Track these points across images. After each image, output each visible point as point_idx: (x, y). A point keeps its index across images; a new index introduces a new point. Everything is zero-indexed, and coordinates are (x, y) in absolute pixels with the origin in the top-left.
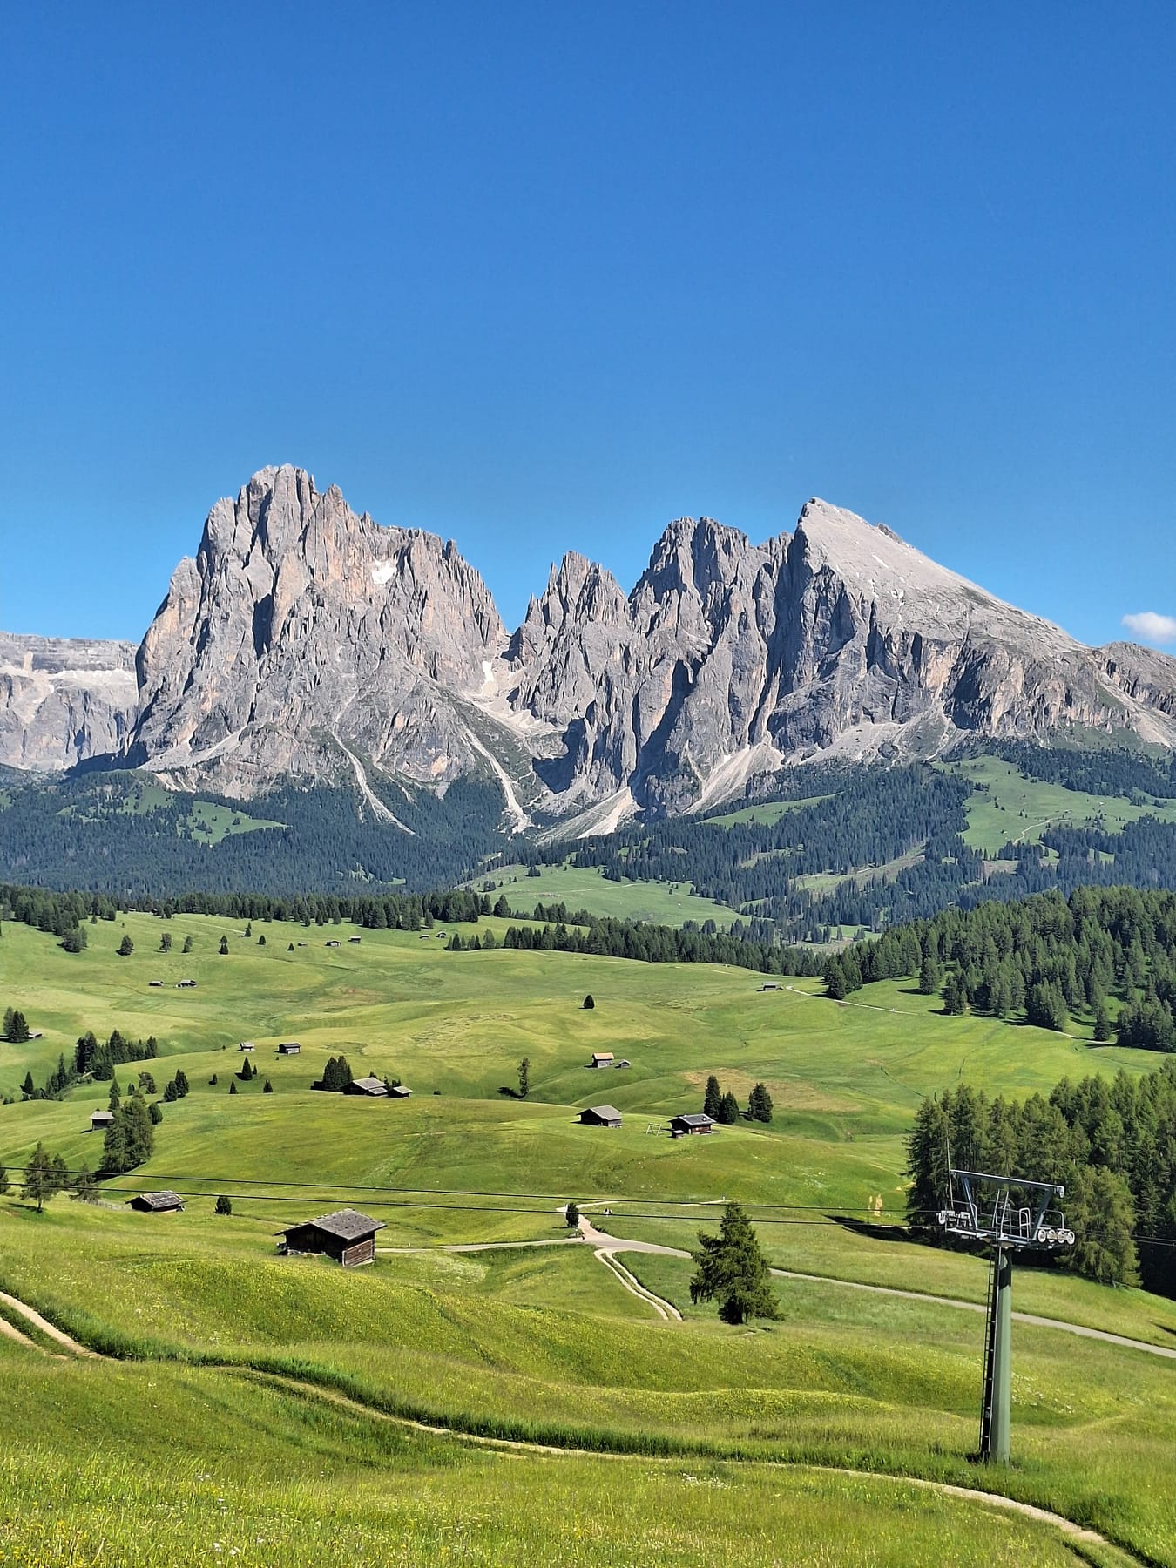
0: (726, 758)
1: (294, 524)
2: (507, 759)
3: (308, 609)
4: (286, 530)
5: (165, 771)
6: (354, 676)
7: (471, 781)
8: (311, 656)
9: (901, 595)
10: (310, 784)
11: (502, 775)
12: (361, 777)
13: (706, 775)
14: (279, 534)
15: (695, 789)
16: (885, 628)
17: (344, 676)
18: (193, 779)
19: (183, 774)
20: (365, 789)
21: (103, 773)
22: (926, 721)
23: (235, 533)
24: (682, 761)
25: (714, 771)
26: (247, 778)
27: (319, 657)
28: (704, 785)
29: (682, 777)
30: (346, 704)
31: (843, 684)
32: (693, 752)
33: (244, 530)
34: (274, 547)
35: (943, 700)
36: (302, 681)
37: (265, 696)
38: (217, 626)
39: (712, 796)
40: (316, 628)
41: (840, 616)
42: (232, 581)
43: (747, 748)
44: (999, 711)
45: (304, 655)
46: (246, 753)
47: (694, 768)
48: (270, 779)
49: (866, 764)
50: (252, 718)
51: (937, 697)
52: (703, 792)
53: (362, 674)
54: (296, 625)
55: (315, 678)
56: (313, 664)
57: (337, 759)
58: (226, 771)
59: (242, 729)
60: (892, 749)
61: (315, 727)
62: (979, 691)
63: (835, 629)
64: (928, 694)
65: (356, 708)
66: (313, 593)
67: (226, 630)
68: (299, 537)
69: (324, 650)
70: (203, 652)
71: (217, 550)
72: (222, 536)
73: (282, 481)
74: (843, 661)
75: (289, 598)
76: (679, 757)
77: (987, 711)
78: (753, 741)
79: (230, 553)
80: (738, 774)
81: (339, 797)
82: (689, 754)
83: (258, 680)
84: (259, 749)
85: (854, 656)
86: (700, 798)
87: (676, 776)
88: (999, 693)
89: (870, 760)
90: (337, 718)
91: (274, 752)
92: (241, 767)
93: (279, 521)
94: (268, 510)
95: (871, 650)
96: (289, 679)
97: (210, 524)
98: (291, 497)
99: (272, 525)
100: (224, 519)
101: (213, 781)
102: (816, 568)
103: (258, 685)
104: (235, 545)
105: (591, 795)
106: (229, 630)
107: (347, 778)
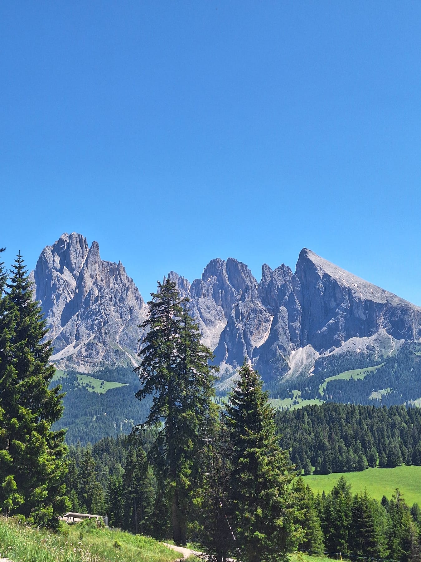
0: (293, 352)
1: (81, 256)
3: (96, 292)
4: (78, 259)
6: (120, 320)
8: (103, 311)
9: (356, 285)
10: (115, 366)
12: (134, 363)
13: (289, 360)
14: (75, 261)
15: (286, 368)
16: (357, 298)
17: (117, 320)
18: (63, 365)
22: (381, 336)
23: (54, 260)
24: (278, 354)
25: (291, 357)
26: (86, 364)
27: (106, 312)
28: (289, 364)
29: (280, 361)
30: (120, 331)
31: (342, 321)
32: (281, 350)
33: (57, 259)
34: (74, 266)
35: (384, 328)
36: (100, 322)
37: (82, 329)
38: (55, 299)
39: (295, 368)
40: (102, 299)
41: (335, 293)
42: (61, 280)
43: (301, 348)
44: (415, 332)
45: (99, 311)
46: (84, 353)
47: (283, 357)
48: (98, 364)
49: (364, 354)
50: (78, 338)
51: (381, 326)
52: (290, 366)
53: (124, 319)
54: (93, 298)
55: (105, 320)
56: (104, 315)
57: (122, 355)
58: (76, 361)
59: (74, 343)
60: (373, 348)
61: (111, 341)
62: (403, 324)
63: (333, 299)
64: (378, 325)
65: (125, 333)
66: (97, 285)
67: (59, 300)
68: (84, 262)
69: (107, 309)
70: (49, 310)
71: (47, 267)
72: (49, 262)
73: (74, 239)
74: (341, 312)
75: (87, 287)
76: (276, 352)
77: (411, 331)
78: (303, 345)
79: (53, 268)
80: (302, 359)
81: (129, 372)
82: (280, 351)
83: (78, 322)
84: (90, 351)
85: (345, 310)
86: (290, 369)
87: (277, 360)
88: (413, 324)
89: (365, 352)
90: (117, 337)
91: (96, 352)
92: (83, 359)
93: (74, 255)
94: (70, 250)
95: (351, 307)
96: (93, 321)
97: (43, 256)
98: (78, 245)
99: (72, 257)
100: (49, 254)
101: (72, 366)
102: (321, 275)
103: (77, 324)
104: (55, 265)
105: (231, 369)
106: (60, 301)
107: (129, 363)
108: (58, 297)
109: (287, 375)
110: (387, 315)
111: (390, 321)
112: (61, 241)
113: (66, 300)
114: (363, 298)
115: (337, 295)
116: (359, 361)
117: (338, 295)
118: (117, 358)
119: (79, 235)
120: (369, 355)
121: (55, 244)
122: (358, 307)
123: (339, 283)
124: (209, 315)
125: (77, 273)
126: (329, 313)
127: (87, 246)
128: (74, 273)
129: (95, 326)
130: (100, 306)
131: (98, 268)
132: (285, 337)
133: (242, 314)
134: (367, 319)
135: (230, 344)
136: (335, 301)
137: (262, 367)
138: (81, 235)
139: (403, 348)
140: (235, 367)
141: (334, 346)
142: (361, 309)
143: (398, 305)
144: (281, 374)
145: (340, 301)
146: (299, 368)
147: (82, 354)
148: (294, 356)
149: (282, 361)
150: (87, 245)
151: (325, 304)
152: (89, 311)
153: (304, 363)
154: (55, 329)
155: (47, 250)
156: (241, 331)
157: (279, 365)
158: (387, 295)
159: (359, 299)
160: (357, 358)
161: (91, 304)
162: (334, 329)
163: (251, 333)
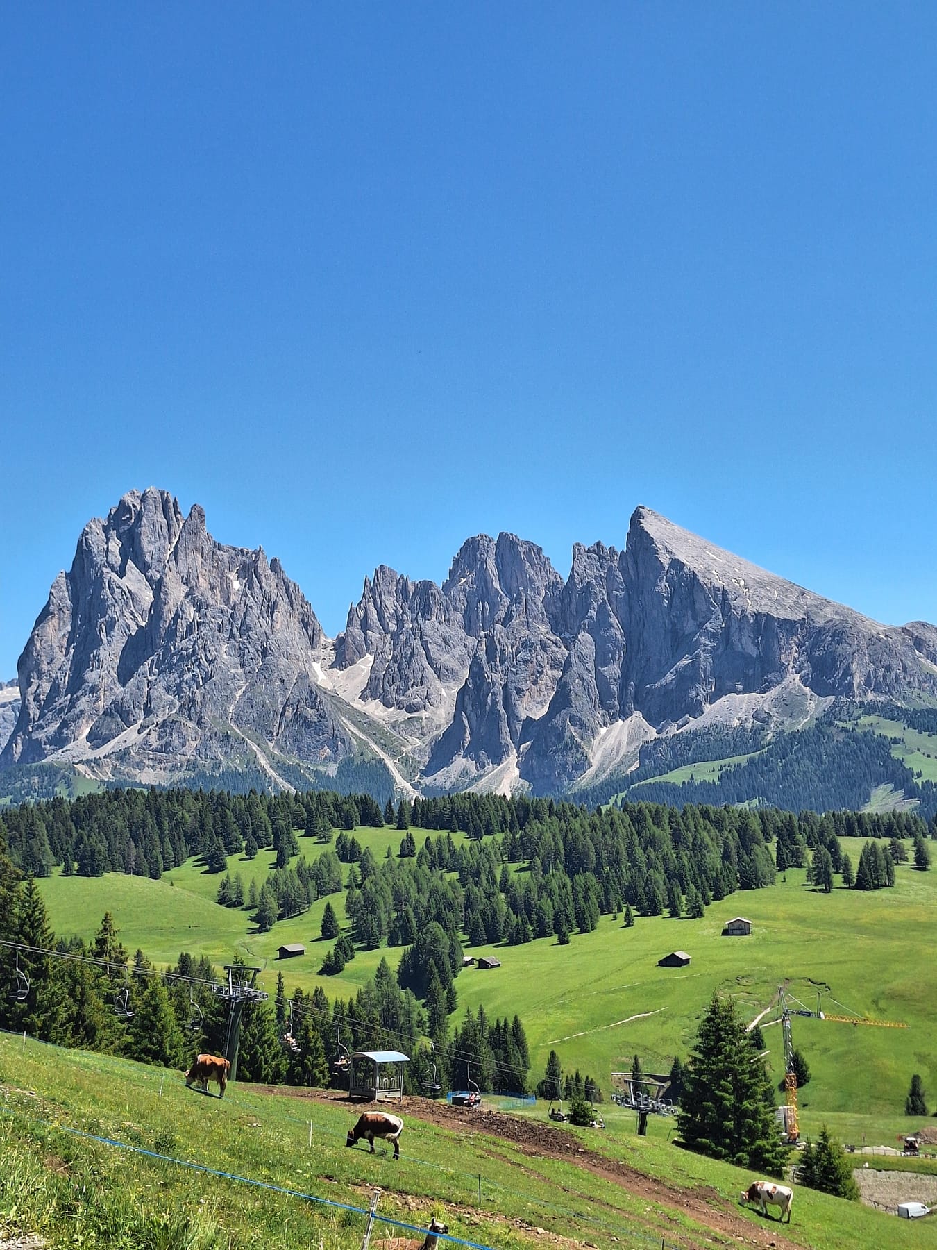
0: (603, 730)
1: (165, 538)
2: (382, 741)
3: (190, 612)
4: (157, 545)
5: (81, 762)
6: (240, 671)
7: (358, 761)
8: (202, 654)
9: (742, 583)
10: (219, 769)
11: (383, 755)
12: (263, 761)
13: (591, 746)
14: (151, 548)
15: (582, 763)
16: (739, 611)
17: (232, 671)
18: (108, 769)
19: (98, 765)
20: (271, 772)
21: (28, 765)
22: (788, 690)
23: (108, 548)
24: (567, 734)
25: (596, 742)
26: (158, 766)
27: (209, 655)
28: (590, 755)
29: (571, 748)
30: (238, 696)
31: (706, 661)
32: (575, 726)
33: (115, 545)
34: (148, 559)
35: (797, 672)
36: (195, 677)
37: (159, 691)
38: (104, 631)
39: (602, 764)
40: (202, 628)
41: (694, 602)
42: (116, 590)
43: (620, 722)
44: (857, 679)
45: (193, 653)
46: (155, 743)
47: (579, 740)
48: (181, 766)
49: (744, 730)
50: (148, 712)
51: (791, 670)
52: (591, 761)
53: (248, 669)
54: (182, 626)
55: (207, 673)
56: (203, 661)
57: (238, 746)
58: (137, 760)
59: (140, 722)
60: (766, 715)
61: (214, 717)
62: (834, 663)
63: (690, 613)
64: (783, 667)
65: (248, 698)
66: (193, 598)
67: (112, 633)
68: (172, 550)
69: (212, 648)
70: (92, 655)
71: (93, 564)
72: (96, 552)
73: (151, 501)
74: (704, 641)
75: (171, 604)
76: (563, 732)
77: (848, 678)
78: (624, 714)
79: (104, 566)
80: (619, 744)
81: (249, 780)
82: (572, 728)
83: (149, 678)
84: (167, 739)
85: (713, 636)
86: (591, 766)
87: (565, 748)
88: (855, 663)
89: (749, 725)
90: (231, 708)
91: (181, 741)
92: (151, 756)
93: (150, 536)
94: (140, 526)
95: (727, 630)
96: (181, 676)
97: (84, 541)
98: (159, 515)
99: (144, 540)
100: (97, 535)
101: (126, 770)
102: (666, 561)
103: (149, 682)
104: (109, 559)
105: (474, 770)
106: (115, 634)
107: (252, 762)
108: (111, 626)
109: (584, 778)
110: (805, 645)
111: (810, 658)
112: (123, 507)
113: (128, 632)
114: (751, 609)
115: (697, 606)
116: (732, 745)
117: (700, 605)
118: (226, 753)
119: (162, 493)
120: (755, 732)
121: (111, 514)
122: (740, 629)
123: (701, 579)
124: (447, 657)
125: (156, 573)
126: (680, 642)
127: (179, 516)
128: (148, 574)
129: (184, 686)
130: (196, 642)
131: (202, 563)
132: (586, 699)
133: (502, 651)
134: (759, 656)
135: (473, 717)
136: (694, 619)
137: (535, 763)
138: (166, 492)
139: (828, 713)
140: (483, 766)
141: (687, 715)
142: (746, 634)
143: (827, 622)
144: (571, 778)
145: (703, 617)
146: (610, 762)
147: (151, 745)
148: (604, 739)
149: (574, 751)
150: (180, 513)
151: (674, 625)
152: (174, 655)
153: (622, 752)
154: (102, 694)
155: (93, 526)
156: (498, 689)
157: (569, 759)
158: (809, 602)
159: (742, 612)
160: (730, 738)
161: (178, 639)
162: (688, 678)
163: (519, 691)
